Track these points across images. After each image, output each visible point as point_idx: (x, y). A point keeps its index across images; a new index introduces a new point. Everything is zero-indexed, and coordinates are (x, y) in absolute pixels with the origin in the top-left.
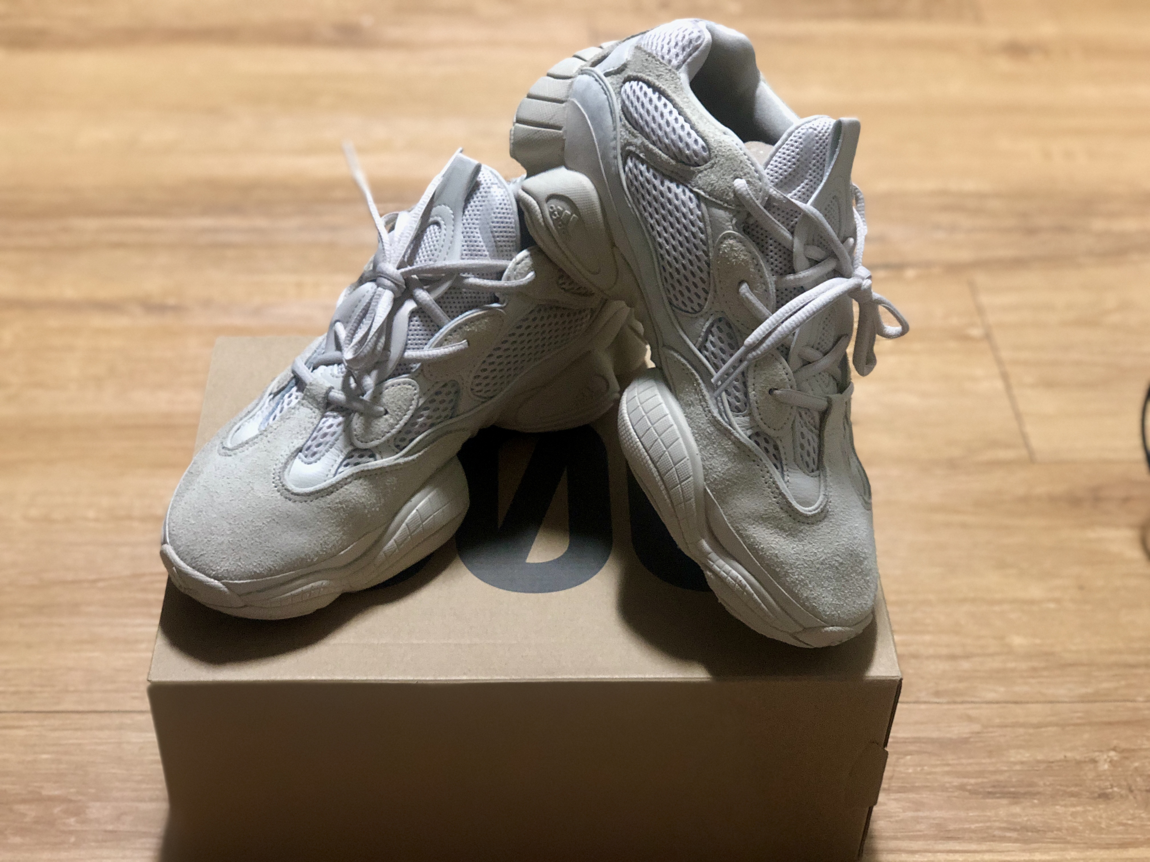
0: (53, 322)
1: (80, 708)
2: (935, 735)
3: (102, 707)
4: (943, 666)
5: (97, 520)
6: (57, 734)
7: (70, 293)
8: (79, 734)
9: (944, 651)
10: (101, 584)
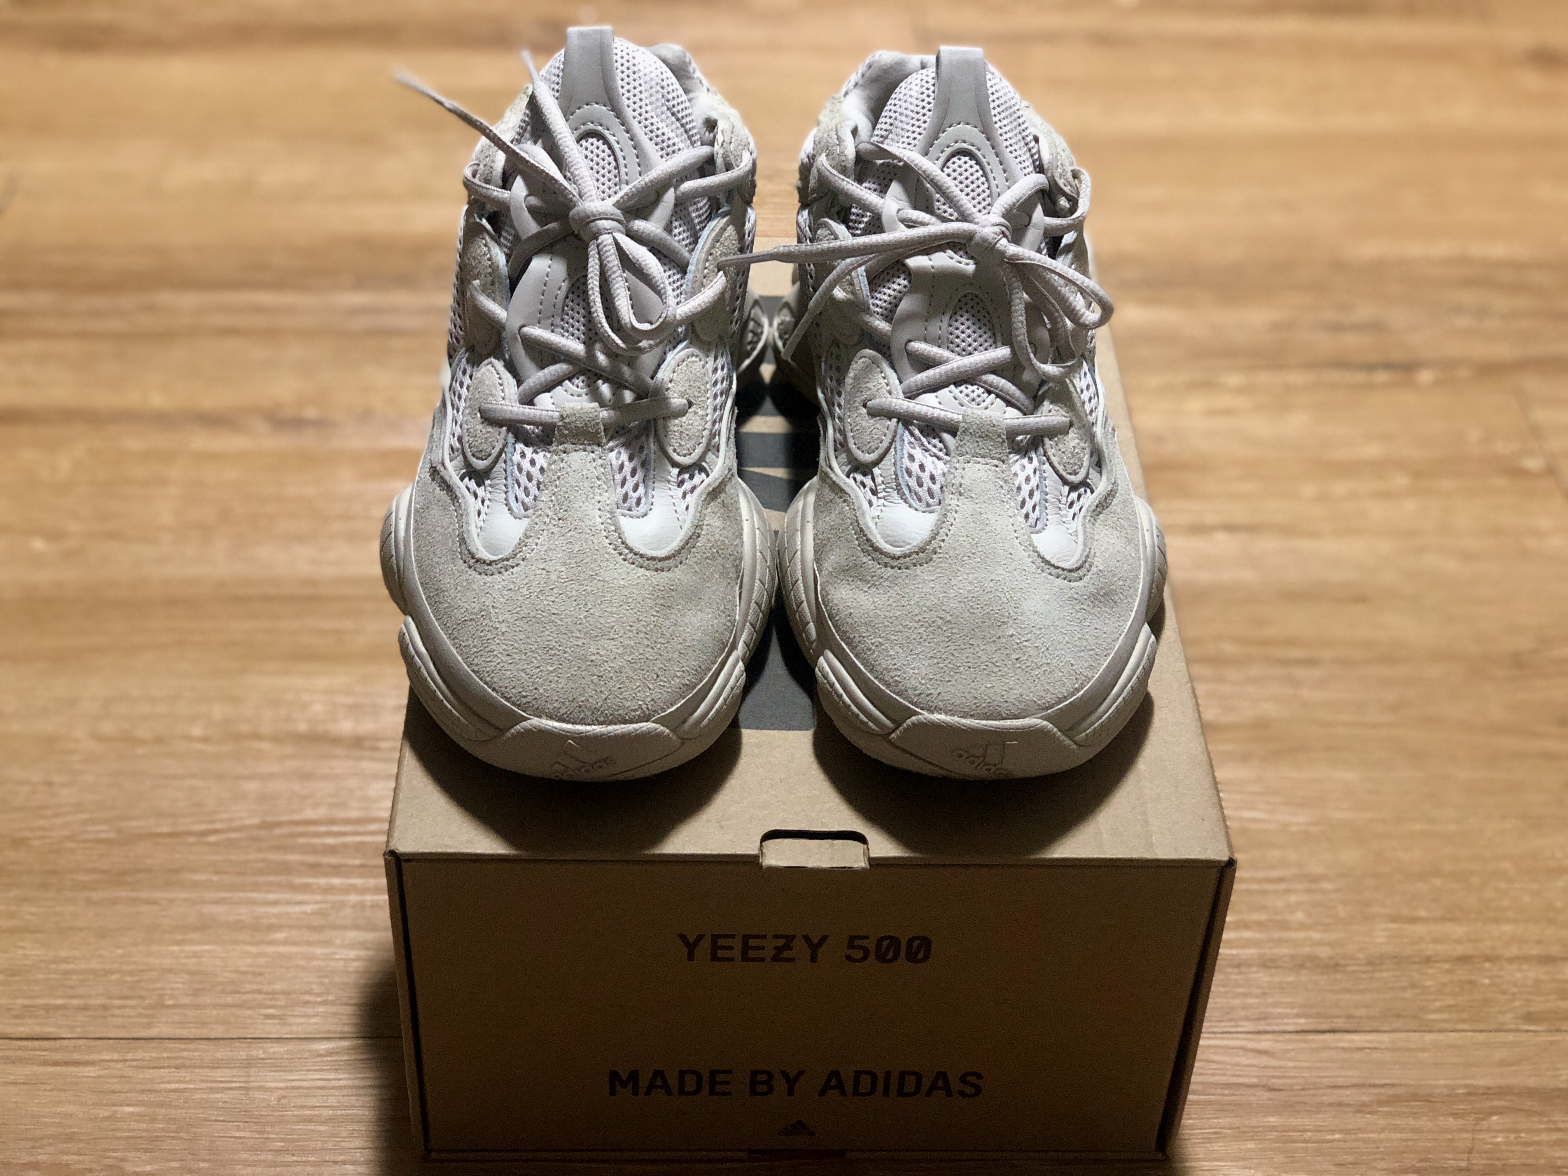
0: (133, 443)
1: (184, 1033)
2: (1532, 1082)
3: (218, 1031)
4: (1533, 973)
5: (205, 740)
6: (149, 1074)
7: (157, 400)
8: (182, 1073)
9: (1535, 951)
10: (212, 839)
